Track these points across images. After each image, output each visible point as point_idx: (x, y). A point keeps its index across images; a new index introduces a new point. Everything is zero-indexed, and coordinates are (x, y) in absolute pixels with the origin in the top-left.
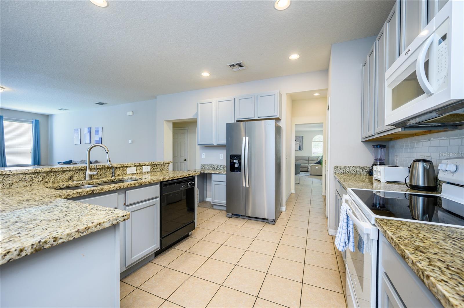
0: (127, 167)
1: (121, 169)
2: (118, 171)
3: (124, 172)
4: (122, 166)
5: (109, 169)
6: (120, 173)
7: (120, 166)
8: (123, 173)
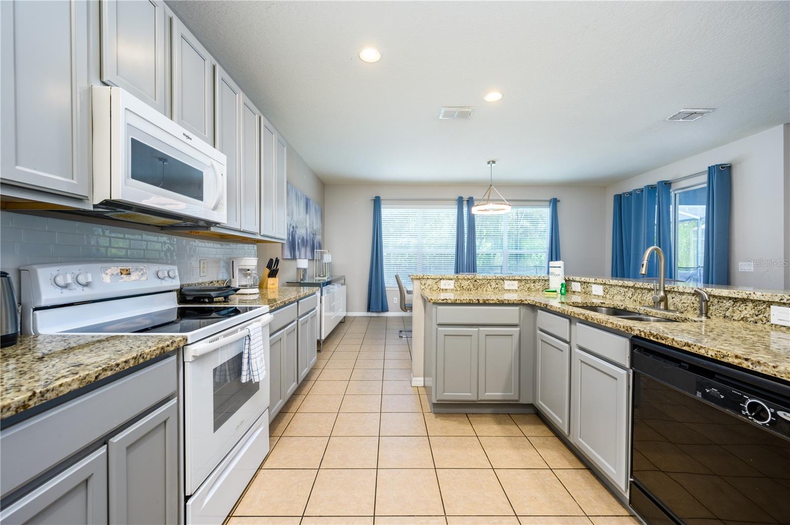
0: (770, 303)
1: (751, 305)
2: (740, 309)
3: (761, 316)
4: (746, 297)
5: (716, 300)
6: (748, 316)
7: (740, 297)
8: (756, 317)
